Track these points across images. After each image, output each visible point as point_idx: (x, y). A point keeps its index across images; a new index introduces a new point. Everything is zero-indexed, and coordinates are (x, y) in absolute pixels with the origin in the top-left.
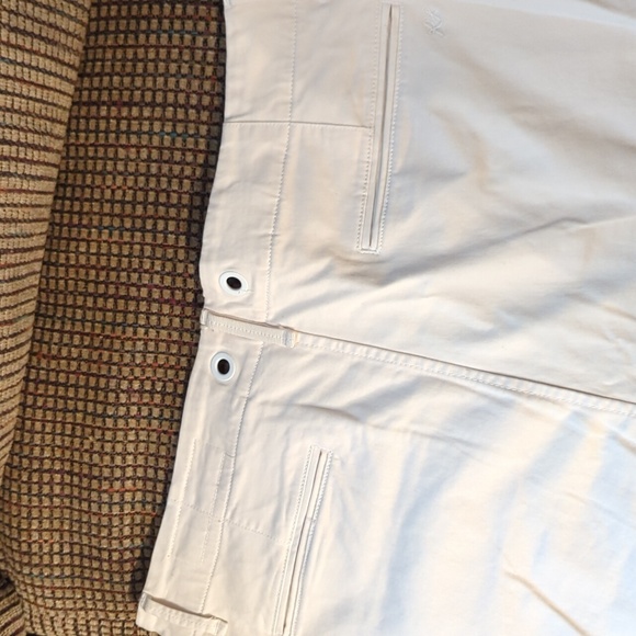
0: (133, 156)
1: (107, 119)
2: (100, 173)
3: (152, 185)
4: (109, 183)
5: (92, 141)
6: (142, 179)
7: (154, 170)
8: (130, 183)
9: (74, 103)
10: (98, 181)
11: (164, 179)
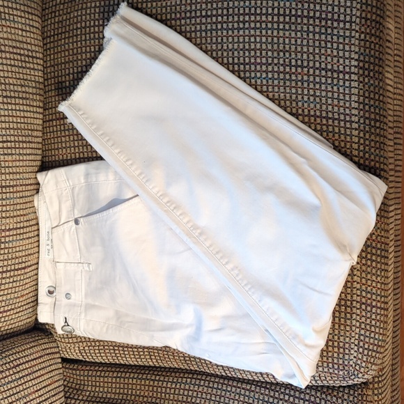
0: (68, 140)
1: (56, 126)
2: (57, 149)
3: (77, 151)
4: (61, 153)
5: (52, 136)
6: (73, 149)
7: (76, 144)
8: (68, 151)
9: (44, 122)
10: (57, 152)
11: (81, 147)
